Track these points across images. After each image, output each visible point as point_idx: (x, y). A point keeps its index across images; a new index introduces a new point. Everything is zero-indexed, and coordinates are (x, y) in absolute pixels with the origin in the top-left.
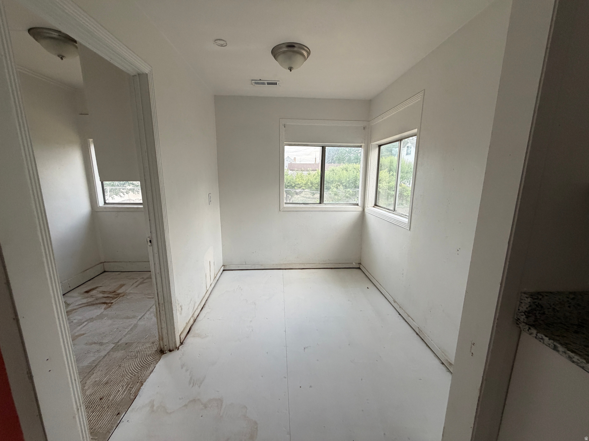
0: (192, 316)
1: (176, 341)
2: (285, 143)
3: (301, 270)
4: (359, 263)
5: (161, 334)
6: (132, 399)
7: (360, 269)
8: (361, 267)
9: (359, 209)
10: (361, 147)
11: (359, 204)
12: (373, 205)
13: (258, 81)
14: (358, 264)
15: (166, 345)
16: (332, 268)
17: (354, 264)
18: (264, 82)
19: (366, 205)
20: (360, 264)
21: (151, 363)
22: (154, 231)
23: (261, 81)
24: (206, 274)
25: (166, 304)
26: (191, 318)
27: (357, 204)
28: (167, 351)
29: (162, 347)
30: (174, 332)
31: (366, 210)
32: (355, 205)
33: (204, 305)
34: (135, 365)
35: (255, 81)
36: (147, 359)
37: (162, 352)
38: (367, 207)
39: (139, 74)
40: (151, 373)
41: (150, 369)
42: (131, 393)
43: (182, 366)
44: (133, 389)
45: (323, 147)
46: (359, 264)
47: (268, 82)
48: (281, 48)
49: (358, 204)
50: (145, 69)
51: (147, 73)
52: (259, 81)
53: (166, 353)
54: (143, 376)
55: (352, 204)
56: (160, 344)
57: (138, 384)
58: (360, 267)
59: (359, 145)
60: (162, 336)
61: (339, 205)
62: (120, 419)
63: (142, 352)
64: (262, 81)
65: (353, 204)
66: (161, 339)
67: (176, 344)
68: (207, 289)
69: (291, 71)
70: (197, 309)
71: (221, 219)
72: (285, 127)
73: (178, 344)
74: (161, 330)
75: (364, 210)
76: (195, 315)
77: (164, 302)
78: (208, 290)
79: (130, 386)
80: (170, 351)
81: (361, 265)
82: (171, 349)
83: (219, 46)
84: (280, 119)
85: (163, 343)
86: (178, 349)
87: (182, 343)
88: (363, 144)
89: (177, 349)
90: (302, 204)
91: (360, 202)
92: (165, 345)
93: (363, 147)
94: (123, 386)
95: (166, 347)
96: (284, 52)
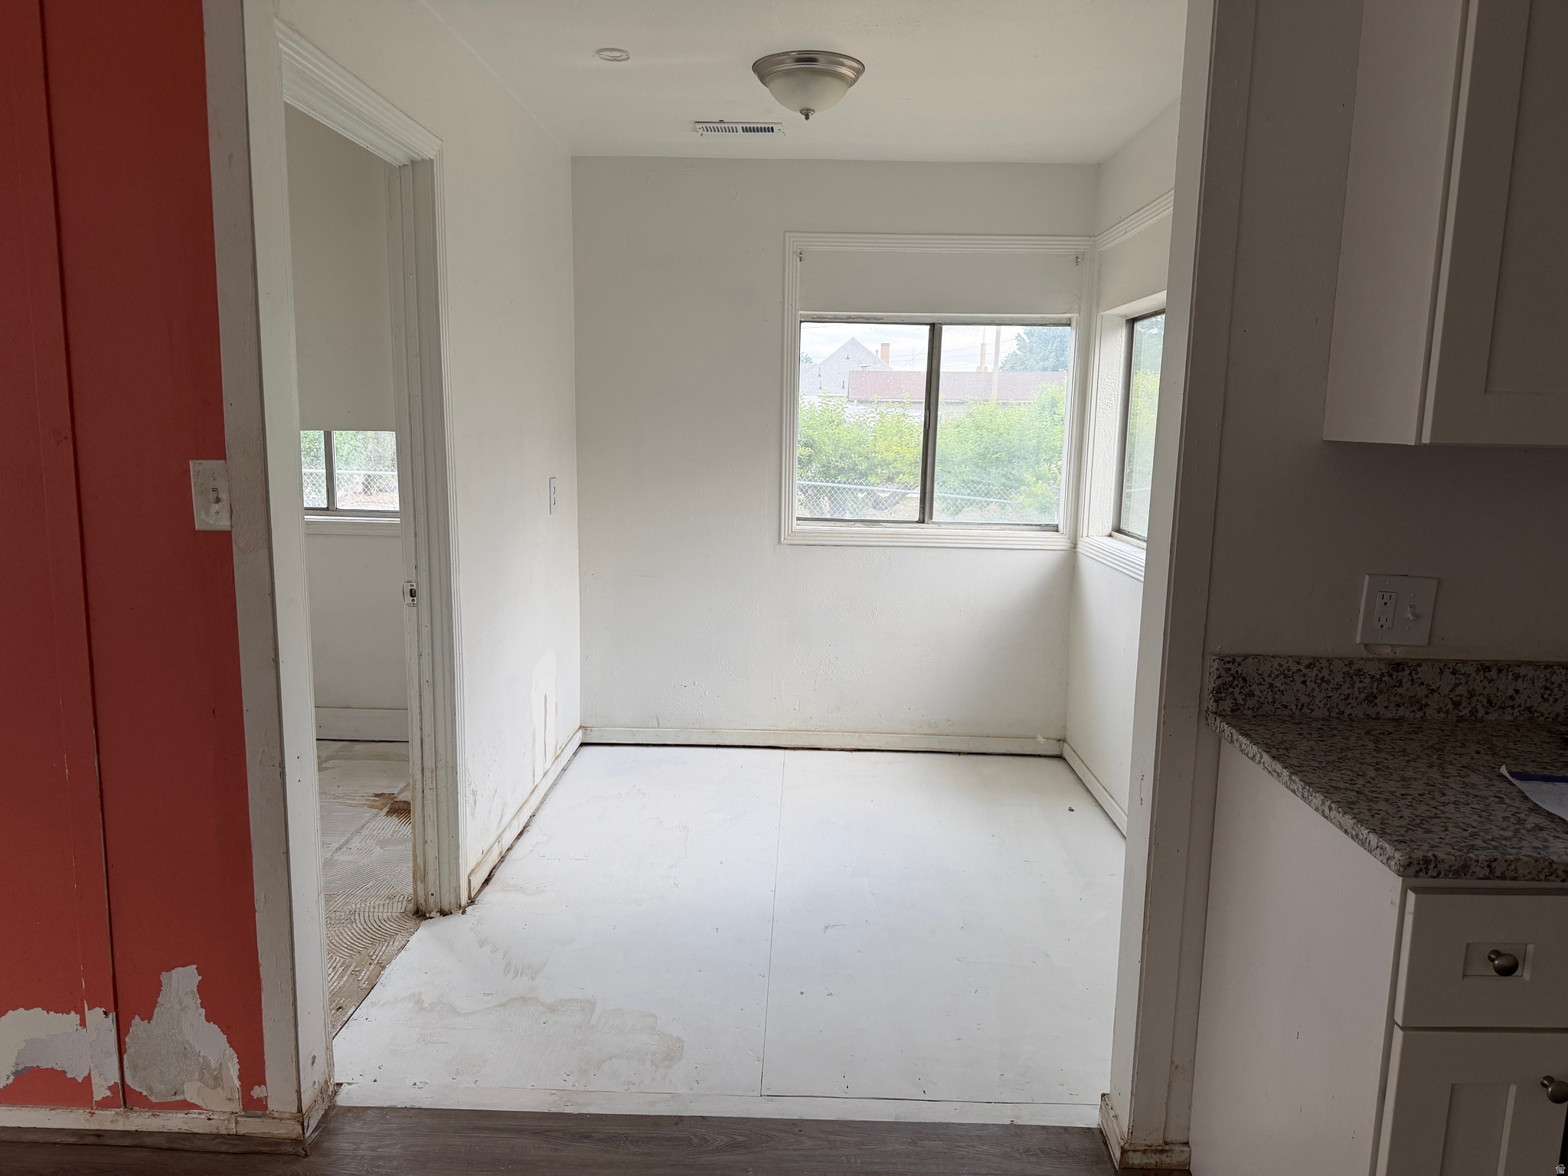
0: (498, 839)
1: (459, 887)
2: (800, 312)
3: (849, 753)
4: (1059, 738)
5: (420, 861)
6: (365, 988)
7: (1065, 759)
8: (1068, 754)
9: (1059, 542)
10: (1069, 325)
11: (1061, 528)
12: (1109, 530)
13: (715, 125)
14: (1055, 742)
15: (432, 895)
16: (959, 753)
17: (1040, 739)
18: (734, 126)
19: (1084, 529)
20: (1062, 740)
21: (397, 934)
22: (423, 566)
23: (723, 125)
24: (534, 732)
25: (442, 773)
26: (494, 844)
27: (1053, 526)
28: (434, 913)
29: (422, 901)
30: (457, 858)
31: (1082, 548)
32: (1049, 528)
33: (525, 827)
34: (355, 936)
35: (704, 125)
36: (382, 926)
37: (420, 914)
38: (1085, 534)
39: (413, 162)
40: (399, 951)
41: (396, 943)
42: (360, 979)
43: (482, 943)
44: (363, 974)
45: (933, 326)
46: (1059, 740)
47: (744, 126)
48: (782, 62)
49: (1057, 526)
50: (427, 150)
51: (432, 158)
52: (719, 125)
53: (431, 918)
54: (381, 953)
55: (1036, 525)
56: (415, 890)
57: (372, 967)
58: (1062, 750)
59: (1061, 319)
60: (425, 867)
61: (989, 527)
62: (348, 1016)
63: (366, 914)
64: (726, 126)
65: (1040, 525)
66: (420, 875)
67: (458, 897)
68: (536, 783)
69: (807, 118)
70: (509, 825)
71: (580, 566)
72: (801, 260)
73: (464, 900)
74: (424, 846)
75: (1074, 546)
76: (504, 840)
77: (436, 767)
78: (536, 786)
79: (352, 968)
80: (444, 913)
81: (1065, 744)
82: (446, 908)
83: (609, 60)
84: (787, 234)
85: (426, 889)
86: (464, 912)
87: (472, 901)
88: (1074, 316)
89: (461, 911)
90: (859, 524)
91: (1059, 518)
92: (430, 894)
93: (1074, 324)
94: (335, 967)
95: (431, 900)
96: (789, 73)
